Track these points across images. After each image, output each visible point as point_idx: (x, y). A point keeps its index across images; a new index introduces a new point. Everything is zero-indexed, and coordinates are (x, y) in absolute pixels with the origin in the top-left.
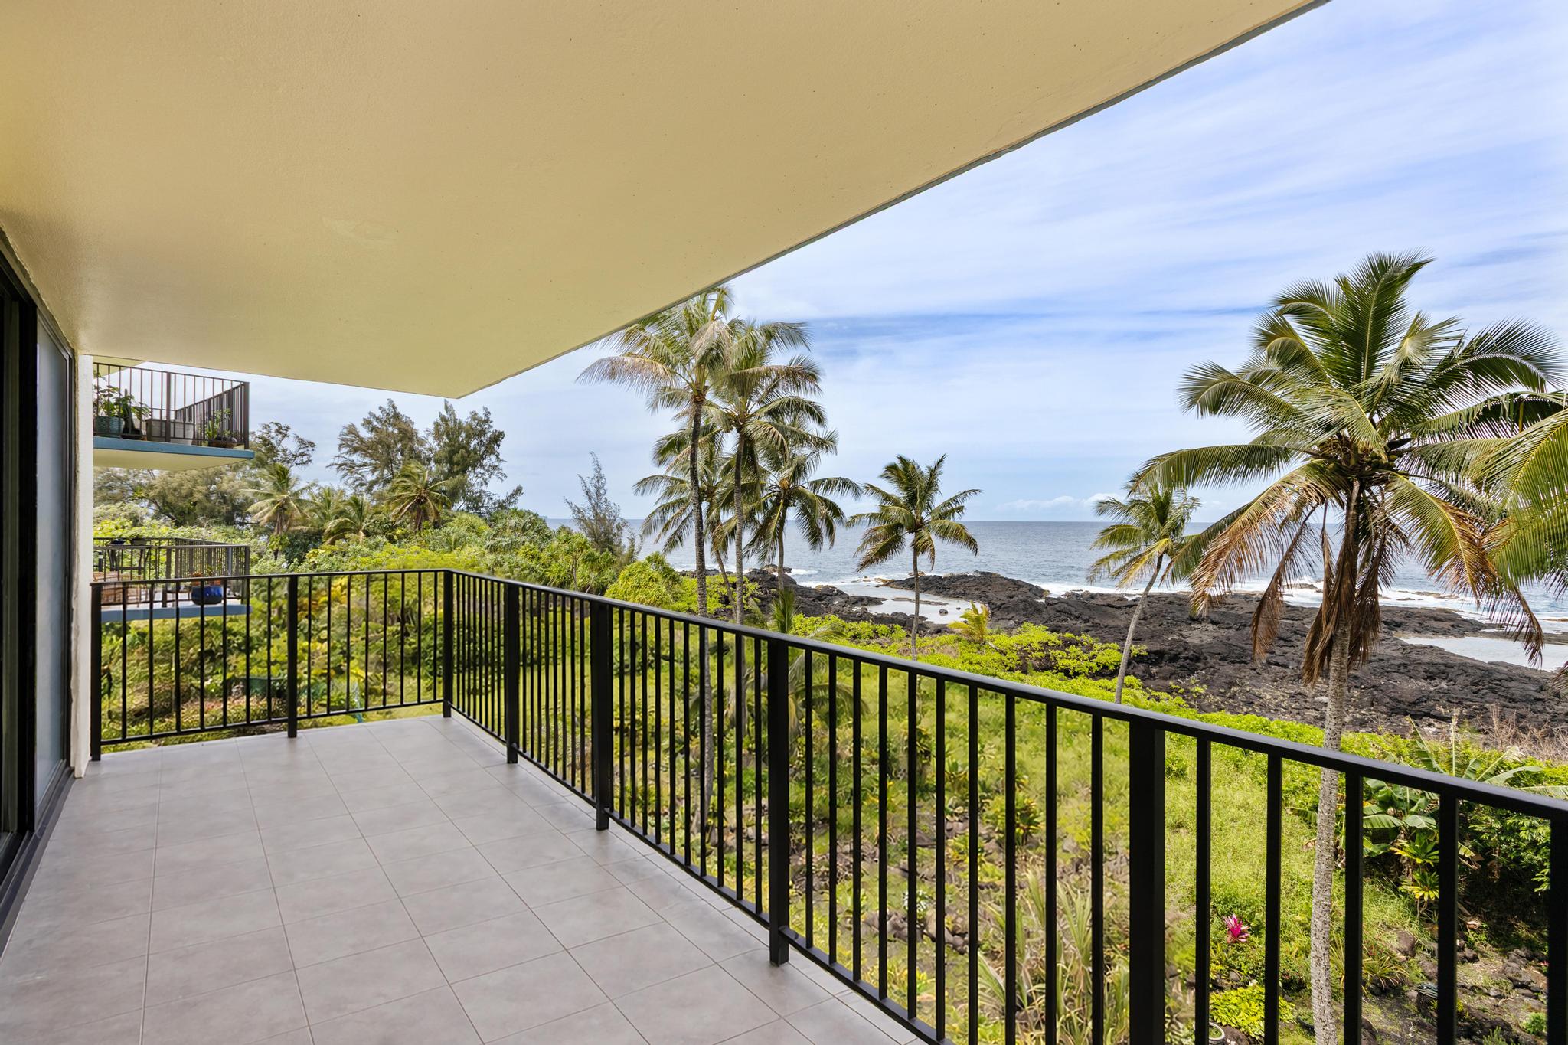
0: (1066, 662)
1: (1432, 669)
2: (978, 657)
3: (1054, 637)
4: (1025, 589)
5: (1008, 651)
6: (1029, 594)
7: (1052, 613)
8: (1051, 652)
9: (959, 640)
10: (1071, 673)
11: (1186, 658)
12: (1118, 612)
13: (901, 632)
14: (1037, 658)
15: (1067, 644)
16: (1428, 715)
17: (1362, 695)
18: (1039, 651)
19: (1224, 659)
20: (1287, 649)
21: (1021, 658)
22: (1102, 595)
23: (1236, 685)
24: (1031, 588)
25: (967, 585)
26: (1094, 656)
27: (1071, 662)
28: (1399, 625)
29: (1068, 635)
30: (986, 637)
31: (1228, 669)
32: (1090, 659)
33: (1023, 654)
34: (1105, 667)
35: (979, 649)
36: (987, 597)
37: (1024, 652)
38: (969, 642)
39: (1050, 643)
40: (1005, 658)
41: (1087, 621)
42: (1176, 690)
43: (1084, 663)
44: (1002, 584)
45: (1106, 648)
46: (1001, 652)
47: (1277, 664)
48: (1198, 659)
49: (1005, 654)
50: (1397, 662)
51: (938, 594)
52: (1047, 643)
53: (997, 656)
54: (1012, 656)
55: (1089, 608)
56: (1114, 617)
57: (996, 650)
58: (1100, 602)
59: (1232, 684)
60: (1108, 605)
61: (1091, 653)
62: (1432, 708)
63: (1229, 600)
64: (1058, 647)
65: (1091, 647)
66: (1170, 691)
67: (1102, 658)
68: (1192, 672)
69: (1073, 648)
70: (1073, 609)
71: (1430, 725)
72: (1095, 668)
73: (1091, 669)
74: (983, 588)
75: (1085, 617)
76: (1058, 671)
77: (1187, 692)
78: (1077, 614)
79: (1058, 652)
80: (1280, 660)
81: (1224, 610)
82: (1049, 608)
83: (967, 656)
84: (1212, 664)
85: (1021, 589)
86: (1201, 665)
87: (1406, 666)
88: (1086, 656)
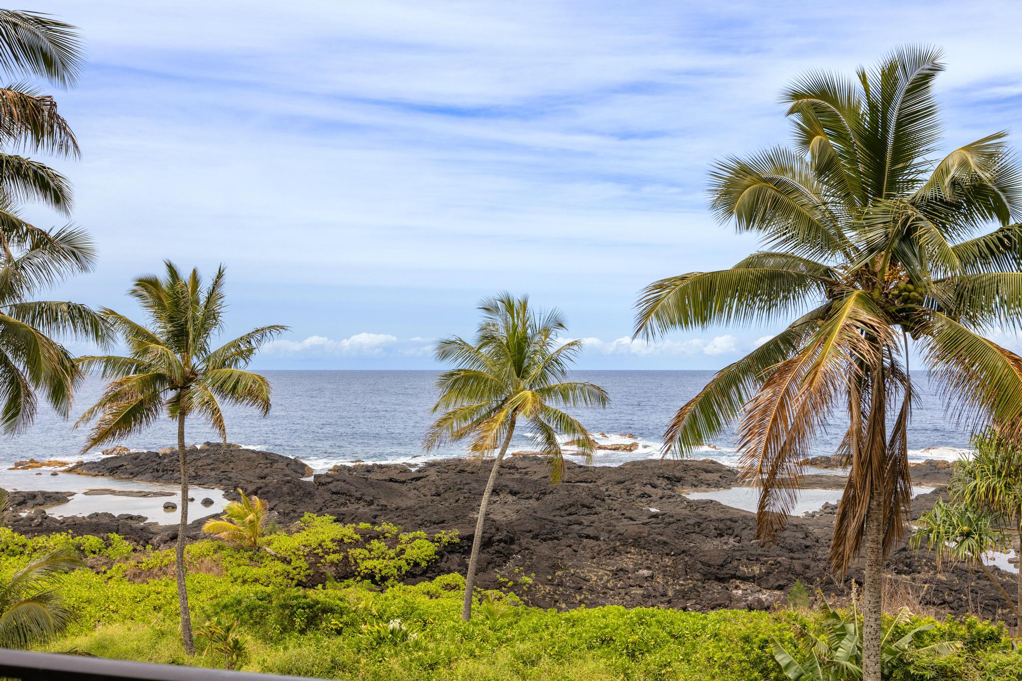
0: (369, 564)
1: (721, 526)
2: (255, 571)
3: (348, 531)
4: (280, 465)
5: (293, 557)
6: (287, 472)
7: (327, 496)
8: (351, 551)
9: (220, 548)
10: (377, 578)
11: (500, 541)
12: (404, 488)
13: (122, 545)
14: (332, 563)
15: (368, 537)
16: (734, 577)
17: (675, 564)
18: (335, 552)
19: (535, 537)
20: (593, 518)
21: (312, 565)
22: (381, 467)
23: (560, 568)
24: (289, 462)
25: (199, 463)
26: (402, 551)
27: (375, 562)
28: (679, 480)
29: (363, 525)
30: (260, 541)
31: (544, 549)
32: (397, 555)
33: (312, 559)
34: (417, 564)
35: (251, 559)
36: (230, 479)
37: (314, 556)
38: (238, 549)
39: (346, 540)
40: (289, 568)
41: (371, 503)
42: (503, 584)
43: (392, 563)
44: (248, 459)
45: (414, 539)
46: (286, 561)
47: (588, 537)
48: (512, 541)
49: (289, 563)
50: (692, 521)
51: (157, 479)
52: (342, 540)
53: (280, 567)
54: (298, 563)
55: (371, 485)
56: (401, 495)
57: (276, 558)
58: (379, 476)
59: (555, 567)
60: (391, 480)
61: (399, 547)
62: (737, 568)
63: (520, 464)
64: (356, 544)
65: (395, 540)
66: (499, 586)
67: (412, 553)
68: (507, 557)
69: (375, 543)
70: (353, 489)
71: (737, 587)
72: (406, 568)
73: (399, 569)
74: (223, 467)
75: (368, 498)
76: (363, 578)
77: (516, 584)
78: (358, 494)
79: (359, 550)
80: (590, 531)
81: (517, 476)
82: (321, 488)
83: (238, 572)
84: (524, 545)
85: (275, 465)
86: (515, 547)
87: (699, 524)
88: (392, 553)
